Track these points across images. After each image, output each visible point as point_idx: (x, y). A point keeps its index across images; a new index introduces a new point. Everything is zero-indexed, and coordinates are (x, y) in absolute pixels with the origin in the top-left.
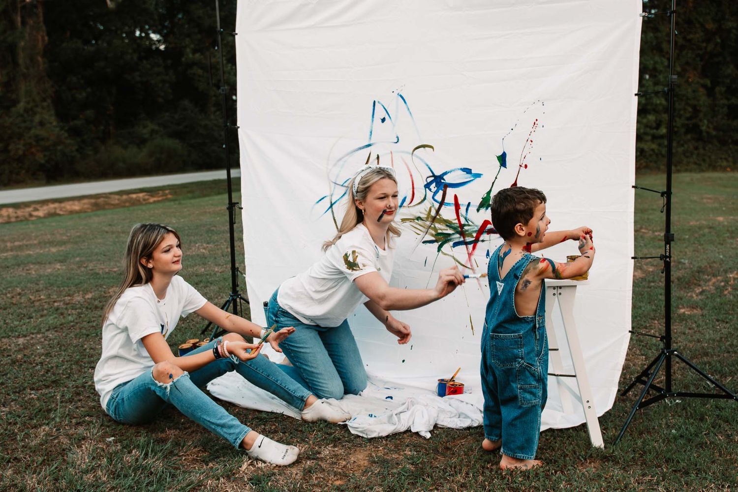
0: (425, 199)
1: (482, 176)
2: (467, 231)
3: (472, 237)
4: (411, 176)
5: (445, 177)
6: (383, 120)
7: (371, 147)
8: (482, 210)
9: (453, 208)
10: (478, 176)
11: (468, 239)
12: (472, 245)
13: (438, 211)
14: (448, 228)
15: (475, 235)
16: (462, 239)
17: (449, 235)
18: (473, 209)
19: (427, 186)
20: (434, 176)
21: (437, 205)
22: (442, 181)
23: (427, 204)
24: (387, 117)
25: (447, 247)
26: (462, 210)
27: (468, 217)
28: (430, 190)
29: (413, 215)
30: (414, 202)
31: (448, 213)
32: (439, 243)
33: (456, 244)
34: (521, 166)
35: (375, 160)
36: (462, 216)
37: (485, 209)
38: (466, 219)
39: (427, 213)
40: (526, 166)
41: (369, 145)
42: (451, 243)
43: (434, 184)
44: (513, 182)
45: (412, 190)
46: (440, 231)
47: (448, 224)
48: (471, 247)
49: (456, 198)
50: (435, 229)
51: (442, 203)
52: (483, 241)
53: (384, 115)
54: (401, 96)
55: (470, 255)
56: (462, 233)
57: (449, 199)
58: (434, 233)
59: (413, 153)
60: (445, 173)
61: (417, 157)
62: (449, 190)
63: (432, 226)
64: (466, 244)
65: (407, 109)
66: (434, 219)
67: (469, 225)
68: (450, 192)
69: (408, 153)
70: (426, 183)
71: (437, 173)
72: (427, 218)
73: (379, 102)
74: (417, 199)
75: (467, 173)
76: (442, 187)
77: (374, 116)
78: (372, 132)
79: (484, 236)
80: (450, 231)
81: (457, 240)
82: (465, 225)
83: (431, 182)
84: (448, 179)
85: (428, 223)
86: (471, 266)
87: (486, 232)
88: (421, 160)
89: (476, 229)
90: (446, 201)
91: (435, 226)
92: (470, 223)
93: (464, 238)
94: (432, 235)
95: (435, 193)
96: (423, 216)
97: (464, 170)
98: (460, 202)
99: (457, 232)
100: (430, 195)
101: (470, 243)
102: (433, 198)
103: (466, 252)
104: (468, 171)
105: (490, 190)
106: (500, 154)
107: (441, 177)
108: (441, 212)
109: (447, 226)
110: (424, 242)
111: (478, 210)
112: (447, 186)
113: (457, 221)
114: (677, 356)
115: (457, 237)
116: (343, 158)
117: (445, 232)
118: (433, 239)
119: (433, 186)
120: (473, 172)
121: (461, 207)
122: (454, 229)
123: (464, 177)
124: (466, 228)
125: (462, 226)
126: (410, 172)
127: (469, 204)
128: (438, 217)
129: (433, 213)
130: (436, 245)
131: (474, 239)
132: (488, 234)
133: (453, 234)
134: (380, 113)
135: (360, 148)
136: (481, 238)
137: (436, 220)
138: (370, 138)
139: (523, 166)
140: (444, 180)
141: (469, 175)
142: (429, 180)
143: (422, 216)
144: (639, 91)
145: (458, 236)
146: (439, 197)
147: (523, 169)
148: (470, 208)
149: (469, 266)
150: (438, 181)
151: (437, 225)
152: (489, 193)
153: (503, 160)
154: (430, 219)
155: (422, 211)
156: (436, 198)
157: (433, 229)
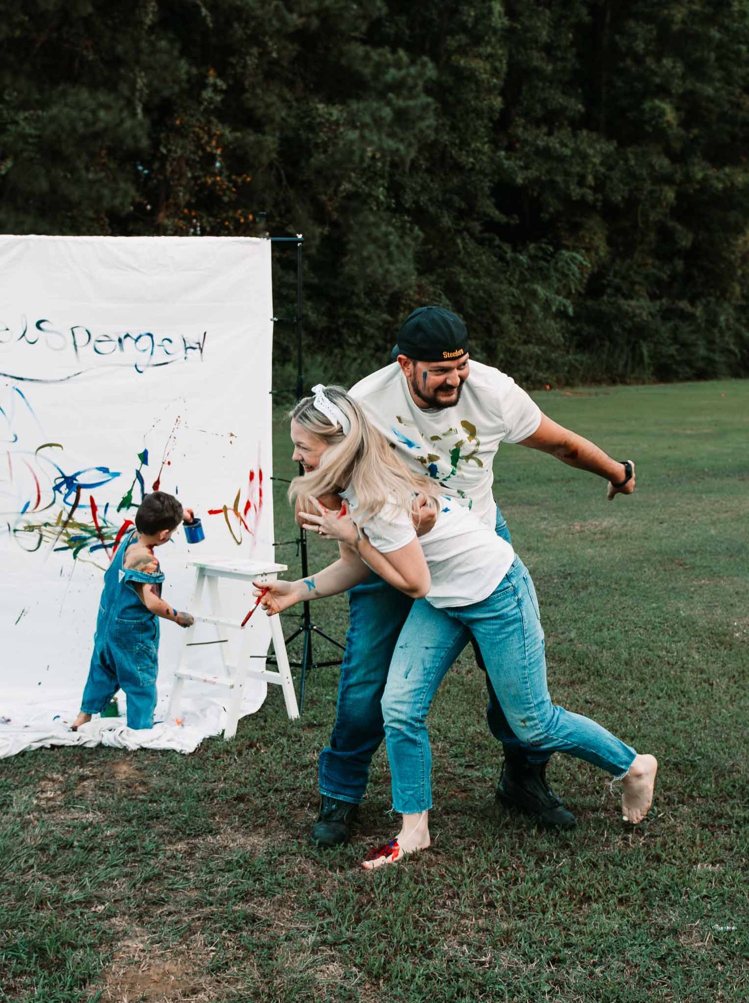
0: (54, 502)
1: (121, 475)
2: (106, 533)
3: (112, 539)
4: (36, 478)
5: (77, 478)
8: (123, 510)
9: (90, 510)
10: (117, 474)
11: (107, 542)
13: (70, 516)
15: (115, 537)
16: (100, 542)
17: (85, 539)
18: (112, 510)
19: (57, 488)
20: (64, 476)
21: (69, 509)
22: (75, 482)
23: (57, 509)
25: (84, 552)
26: (100, 512)
27: (107, 519)
28: (61, 492)
29: (39, 521)
30: (41, 507)
31: (83, 516)
32: (74, 549)
33: (93, 549)
34: (163, 463)
36: (100, 517)
37: (126, 508)
38: (104, 521)
39: (56, 518)
40: (169, 463)
42: (88, 548)
43: (65, 486)
44: (156, 480)
45: (37, 494)
46: (73, 536)
47: (83, 527)
49: (92, 499)
50: (67, 534)
51: (75, 506)
54: (18, 390)
56: (101, 536)
57: (84, 500)
58: (66, 539)
59: (36, 453)
60: (78, 474)
61: (43, 457)
62: (83, 491)
63: (64, 531)
64: (105, 547)
65: (25, 405)
66: (66, 524)
67: (107, 527)
68: (85, 493)
69: (29, 453)
70: (54, 485)
71: (69, 474)
72: (57, 524)
74: (43, 504)
75: (105, 472)
76: (75, 488)
80: (85, 534)
81: (94, 544)
82: (103, 527)
83: (61, 484)
84: (81, 480)
85: (59, 529)
88: (49, 460)
89: (117, 530)
90: (80, 503)
91: (67, 532)
92: (109, 525)
93: (102, 541)
94: (65, 541)
95: (67, 496)
96: (53, 521)
97: (101, 469)
98: (97, 503)
99: (95, 536)
100: (60, 497)
101: (110, 546)
102: (64, 500)
103: (106, 556)
104: (105, 470)
105: (132, 490)
106: (142, 451)
107: (73, 478)
108: (74, 516)
109: (82, 529)
110: (56, 550)
111: (118, 510)
112: (79, 487)
113: (93, 524)
114: (315, 630)
115: (94, 541)
117: (79, 536)
118: (67, 545)
119: (64, 488)
120: (111, 471)
121: (98, 508)
122: (91, 532)
123: (100, 477)
124: (104, 530)
125: (99, 529)
126: (34, 474)
127: (108, 504)
128: (71, 521)
129: (65, 517)
130: (70, 552)
131: (113, 541)
133: (89, 538)
137: (68, 524)
139: (166, 462)
140: (77, 481)
141: (106, 474)
142: (59, 481)
143: (50, 522)
144: (273, 389)
145: (95, 539)
146: (72, 499)
147: (166, 465)
148: (109, 509)
150: (70, 482)
151: (70, 530)
152: (130, 492)
153: (144, 457)
154: (61, 524)
155: (51, 515)
156: (67, 500)
157: (64, 534)
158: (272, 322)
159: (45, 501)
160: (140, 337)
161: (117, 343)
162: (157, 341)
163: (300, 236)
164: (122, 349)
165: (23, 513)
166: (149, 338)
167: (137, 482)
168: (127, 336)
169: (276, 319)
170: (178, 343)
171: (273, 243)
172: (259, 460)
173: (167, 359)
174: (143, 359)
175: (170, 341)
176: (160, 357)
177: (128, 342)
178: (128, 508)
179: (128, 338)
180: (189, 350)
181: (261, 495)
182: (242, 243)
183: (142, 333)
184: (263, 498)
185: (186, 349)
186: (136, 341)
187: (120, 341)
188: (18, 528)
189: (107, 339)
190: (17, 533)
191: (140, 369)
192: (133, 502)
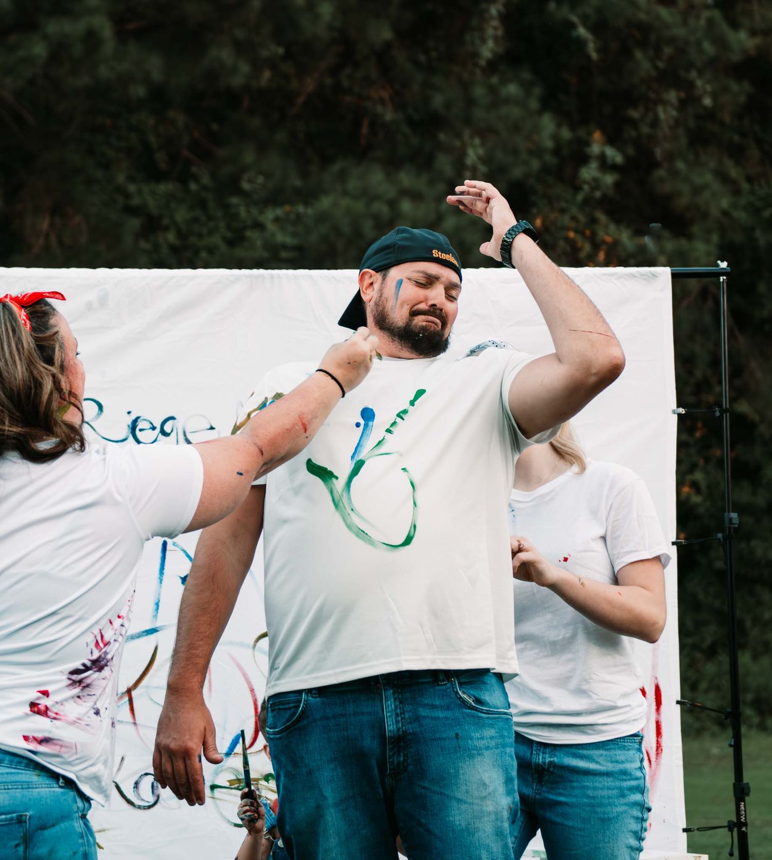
4: (252, 690)
7: (158, 632)
29: (256, 771)
35: (168, 660)
41: (153, 631)
53: (185, 568)
59: (254, 646)
69: (242, 645)
73: (173, 544)
77: (165, 571)
78: (160, 604)
126: (249, 683)
134: (176, 565)
135: (132, 637)
138: (155, 616)
144: (678, 536)
158: (676, 416)
163: (724, 265)
165: (228, 754)
169: (682, 411)
171: (674, 276)
172: (654, 667)
181: (659, 733)
182: (621, 276)
184: (664, 740)
188: (218, 783)
190: (216, 790)
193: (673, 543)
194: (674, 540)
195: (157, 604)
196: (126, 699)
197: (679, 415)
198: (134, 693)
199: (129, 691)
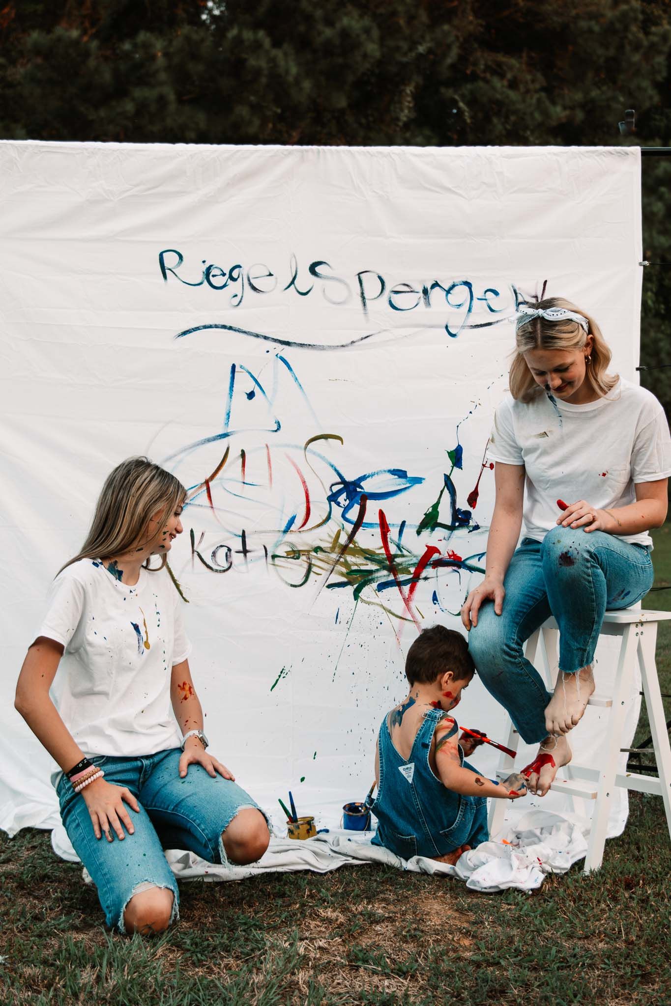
0: (328, 518)
1: (423, 481)
2: (401, 564)
3: (409, 573)
4: (304, 482)
5: (362, 484)
6: (251, 395)
7: (229, 437)
8: (426, 532)
9: (378, 531)
10: (418, 480)
11: (402, 577)
12: (409, 586)
13: (351, 537)
14: (369, 562)
15: (412, 570)
16: (392, 578)
17: (371, 572)
18: (410, 531)
19: (333, 498)
20: (343, 481)
21: (349, 527)
22: (358, 490)
23: (332, 527)
24: (257, 391)
25: (368, 592)
26: (393, 534)
27: (403, 542)
28: (338, 504)
29: (307, 545)
30: (311, 523)
31: (369, 539)
32: (355, 586)
33: (382, 586)
34: (484, 466)
35: (237, 458)
36: (392, 541)
37: (429, 530)
38: (398, 546)
39: (331, 540)
41: (225, 435)
42: (374, 585)
43: (344, 495)
44: (473, 489)
45: (305, 505)
46: (354, 568)
47: (369, 555)
48: (406, 589)
49: (382, 515)
50: (346, 564)
51: (358, 524)
52: (426, 579)
53: (250, 386)
54: (282, 359)
55: (407, 601)
56: (393, 569)
57: (371, 516)
58: (344, 570)
59: (306, 448)
60: (364, 478)
61: (314, 453)
62: (370, 503)
63: (342, 560)
64: (399, 584)
65: (293, 380)
66: (344, 549)
67: (403, 556)
68: (373, 506)
69: (296, 447)
70: (330, 493)
71: (350, 478)
72: (333, 549)
73: (241, 367)
74: (314, 520)
75: (400, 477)
76: (358, 498)
77: (234, 389)
78: (231, 414)
79: (428, 572)
80: (372, 567)
81: (384, 580)
82: (396, 556)
83: (339, 492)
84: (368, 487)
85: (334, 556)
86: (413, 617)
87: (430, 564)
88: (323, 458)
89: (415, 560)
90: (365, 520)
91: (346, 561)
92: (405, 553)
93: (395, 575)
94: (342, 574)
95: (347, 509)
96: (325, 545)
97: (395, 472)
98: (389, 521)
99: (384, 568)
100: (337, 511)
101: (405, 583)
102: (343, 516)
103: (400, 597)
104: (401, 474)
105: (438, 503)
106: (453, 448)
107: (357, 483)
108: (356, 538)
109: (366, 558)
110: (329, 586)
111: (419, 533)
112: (365, 497)
113: (383, 551)
115: (384, 576)
116: (175, 455)
117: (363, 568)
118: (344, 580)
119: (342, 499)
120: (409, 475)
121: (391, 528)
122: (379, 562)
123: (395, 483)
124: (398, 560)
125: (391, 558)
126: (302, 477)
127: (404, 523)
128: (351, 545)
129: (343, 540)
130: (350, 589)
131: (411, 576)
132: (434, 568)
133: (377, 570)
134: (244, 384)
135: (209, 440)
136: (423, 575)
137: (348, 550)
138: (227, 424)
139: (488, 465)
140: (362, 488)
141: (403, 480)
142: (336, 489)
143: (323, 545)
144: (640, 364)
145: (385, 572)
146: (353, 514)
147: (487, 469)
148: (405, 530)
149: (410, 617)
150: (352, 490)
151: (350, 559)
152: (435, 507)
153: (456, 457)
154: (337, 550)
155: (323, 536)
156: (348, 516)
157: (342, 564)
158: (642, 268)
159: (316, 517)
160: (454, 286)
161: (421, 294)
162: (478, 292)
164: (428, 304)
165: (285, 532)
166: (466, 288)
167: (446, 491)
168: (436, 285)
169: (647, 263)
170: (507, 294)
171: (644, 153)
173: (491, 318)
174: (457, 319)
175: (496, 293)
176: (480, 314)
177: (437, 295)
178: (433, 530)
179: (437, 288)
180: (521, 306)
182: (601, 154)
183: (457, 281)
185: (518, 304)
186: (448, 292)
187: (425, 292)
188: (277, 553)
189: (406, 289)
190: (276, 559)
191: (453, 331)
192: (439, 521)
193: (637, 369)
194: (638, 366)
195: (228, 414)
196: (205, 488)
197: (645, 267)
198: (211, 484)
199: (207, 482)
